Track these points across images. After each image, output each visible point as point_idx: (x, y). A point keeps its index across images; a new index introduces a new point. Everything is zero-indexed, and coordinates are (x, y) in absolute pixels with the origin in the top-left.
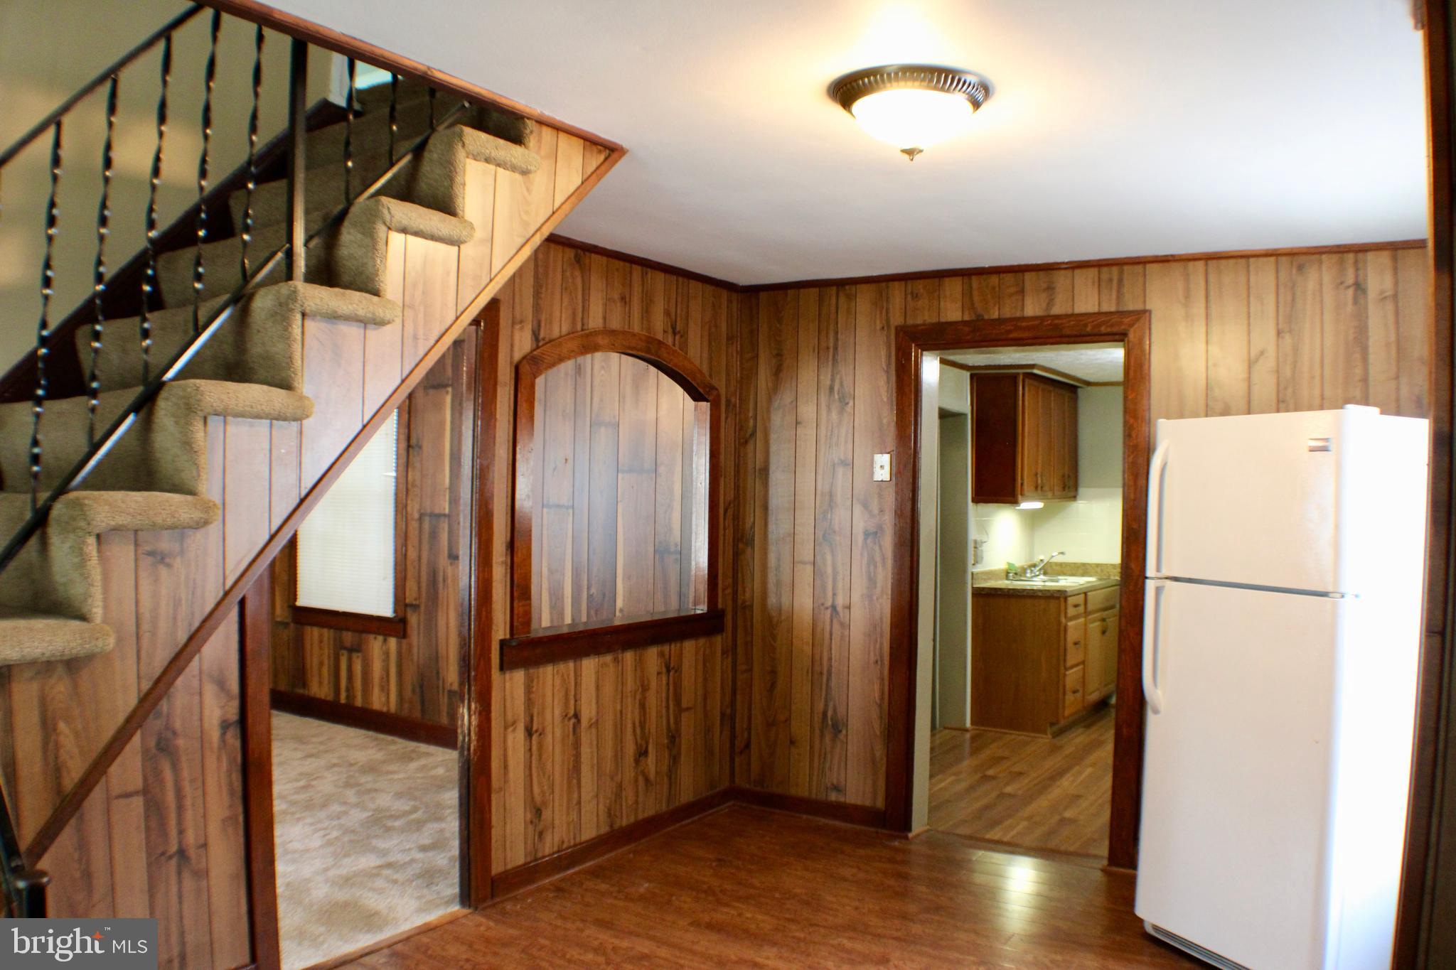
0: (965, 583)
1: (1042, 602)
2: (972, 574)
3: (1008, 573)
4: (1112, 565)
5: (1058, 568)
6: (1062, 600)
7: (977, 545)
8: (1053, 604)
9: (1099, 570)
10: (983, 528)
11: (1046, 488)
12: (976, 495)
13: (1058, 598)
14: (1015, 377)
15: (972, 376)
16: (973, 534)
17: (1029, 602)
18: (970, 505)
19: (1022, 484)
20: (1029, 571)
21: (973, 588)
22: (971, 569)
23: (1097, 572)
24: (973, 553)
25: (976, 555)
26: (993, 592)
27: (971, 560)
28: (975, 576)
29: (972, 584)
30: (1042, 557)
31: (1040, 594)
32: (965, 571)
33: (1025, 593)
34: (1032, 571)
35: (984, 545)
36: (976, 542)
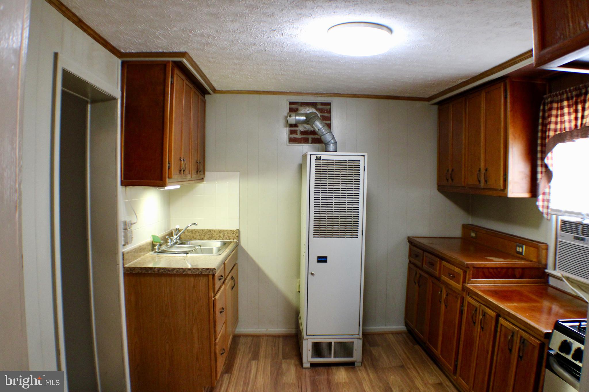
0: (116, 264)
1: (192, 279)
2: (123, 255)
3: (153, 245)
4: (232, 230)
5: (190, 234)
6: (211, 277)
7: (127, 226)
8: (202, 281)
9: (221, 235)
10: (132, 210)
11: (187, 172)
12: (124, 179)
13: (207, 276)
14: (165, 65)
15: (123, 63)
16: (123, 216)
17: (178, 279)
18: (120, 188)
19: (169, 168)
20: (169, 240)
21: (124, 268)
22: (122, 249)
23: (220, 237)
24: (123, 234)
25: (126, 236)
26: (144, 272)
27: (121, 240)
28: (126, 257)
29: (123, 265)
30: (177, 227)
31: (189, 272)
32: (115, 252)
33: (174, 272)
34: (171, 239)
35: (133, 226)
36: (125, 224)
